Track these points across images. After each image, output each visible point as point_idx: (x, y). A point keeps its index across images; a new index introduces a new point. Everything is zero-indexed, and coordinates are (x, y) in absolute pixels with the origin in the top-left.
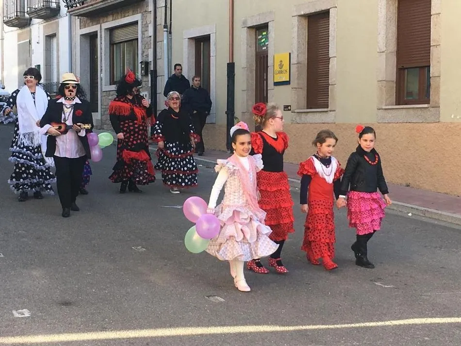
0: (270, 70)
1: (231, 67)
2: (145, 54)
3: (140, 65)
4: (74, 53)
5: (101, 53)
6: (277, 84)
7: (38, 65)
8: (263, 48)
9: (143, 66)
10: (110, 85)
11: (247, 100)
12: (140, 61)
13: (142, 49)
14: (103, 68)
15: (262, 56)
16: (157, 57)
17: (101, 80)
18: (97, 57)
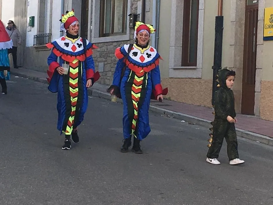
0: (260, 24)
1: (219, 20)
2: (134, 6)
3: (128, 17)
4: (66, 5)
5: (92, 6)
6: (266, 39)
7: (32, 17)
8: (254, 2)
9: (131, 19)
10: (99, 37)
11: (235, 56)
12: (129, 13)
13: (132, 2)
14: (93, 20)
15: (252, 10)
16: (146, 10)
17: (91, 32)
18: (88, 9)
